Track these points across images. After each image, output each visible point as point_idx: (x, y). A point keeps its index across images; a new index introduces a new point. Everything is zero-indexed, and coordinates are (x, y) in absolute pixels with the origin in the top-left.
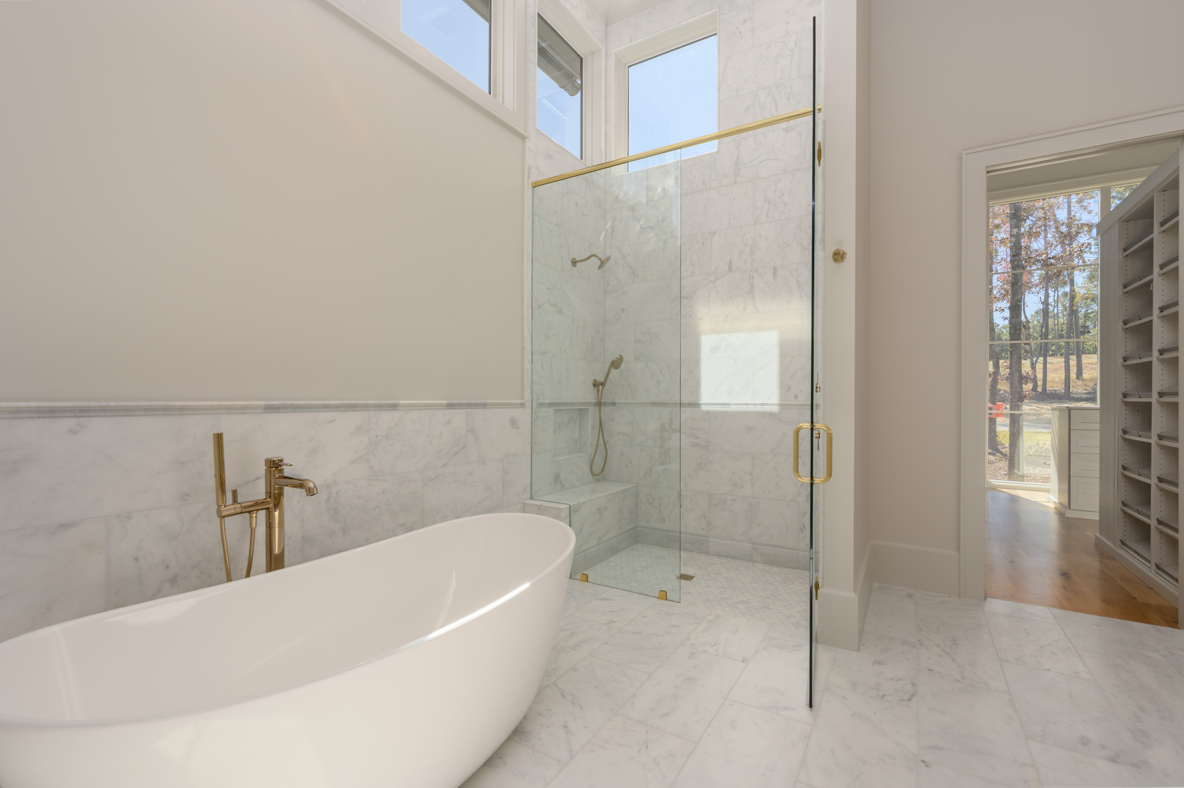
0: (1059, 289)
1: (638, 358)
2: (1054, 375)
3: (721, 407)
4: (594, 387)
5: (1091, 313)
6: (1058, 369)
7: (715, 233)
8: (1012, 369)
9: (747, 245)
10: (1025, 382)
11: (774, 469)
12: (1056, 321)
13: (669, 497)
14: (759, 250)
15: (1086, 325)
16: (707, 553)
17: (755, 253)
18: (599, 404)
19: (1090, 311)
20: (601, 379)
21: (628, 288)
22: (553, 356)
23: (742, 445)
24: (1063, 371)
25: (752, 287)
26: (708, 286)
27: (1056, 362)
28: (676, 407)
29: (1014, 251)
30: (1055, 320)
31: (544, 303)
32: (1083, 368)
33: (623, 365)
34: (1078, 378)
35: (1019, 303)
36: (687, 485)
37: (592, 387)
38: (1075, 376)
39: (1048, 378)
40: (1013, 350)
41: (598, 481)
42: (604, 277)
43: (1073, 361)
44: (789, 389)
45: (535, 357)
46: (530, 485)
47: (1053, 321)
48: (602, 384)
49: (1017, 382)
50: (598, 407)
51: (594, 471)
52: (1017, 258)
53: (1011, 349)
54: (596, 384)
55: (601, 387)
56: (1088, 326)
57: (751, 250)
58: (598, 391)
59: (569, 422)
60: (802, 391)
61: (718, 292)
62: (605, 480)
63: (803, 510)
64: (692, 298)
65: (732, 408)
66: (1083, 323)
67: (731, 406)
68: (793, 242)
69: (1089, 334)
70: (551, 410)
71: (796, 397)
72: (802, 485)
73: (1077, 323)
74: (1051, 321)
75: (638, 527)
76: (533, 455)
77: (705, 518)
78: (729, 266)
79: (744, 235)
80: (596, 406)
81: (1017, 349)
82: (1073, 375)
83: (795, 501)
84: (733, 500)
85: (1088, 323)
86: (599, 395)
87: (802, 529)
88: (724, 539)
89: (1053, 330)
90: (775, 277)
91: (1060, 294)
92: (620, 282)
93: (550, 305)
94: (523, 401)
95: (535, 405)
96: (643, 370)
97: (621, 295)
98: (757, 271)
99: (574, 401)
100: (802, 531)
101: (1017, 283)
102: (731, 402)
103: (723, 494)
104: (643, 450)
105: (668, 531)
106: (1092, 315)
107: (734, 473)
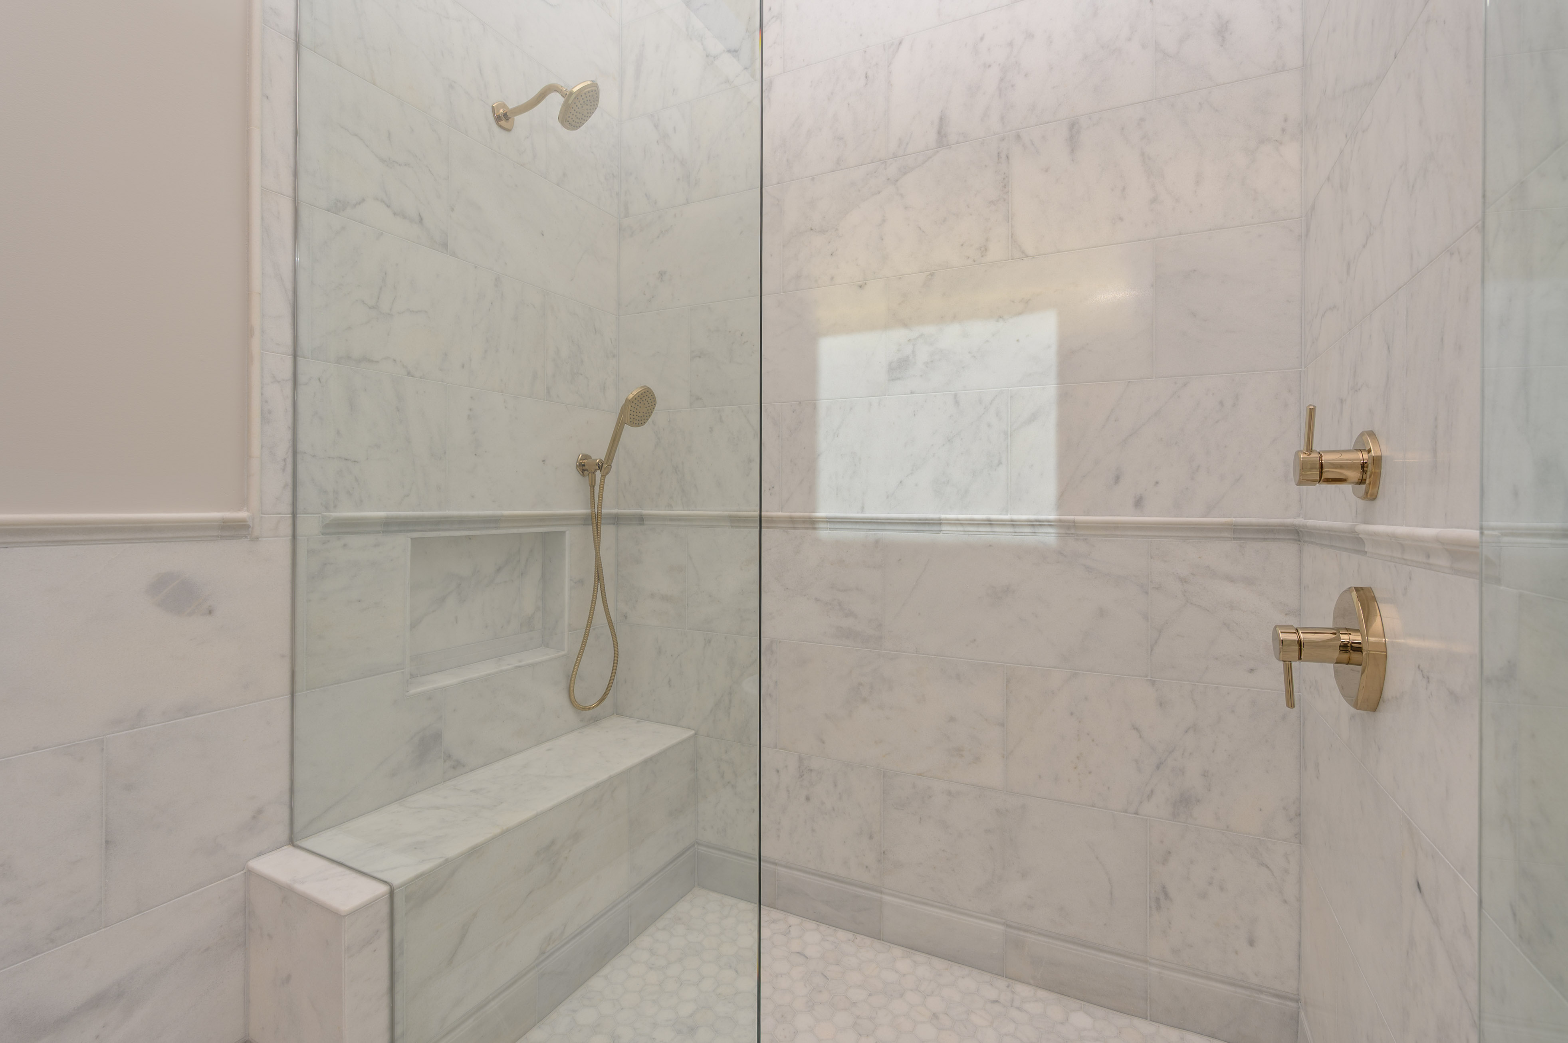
1: (698, 398)
3: (917, 531)
4: (583, 475)
7: (900, 43)
9: (990, 66)
11: (1072, 714)
13: (778, 771)
14: (1026, 75)
16: (877, 935)
17: (1013, 86)
18: (594, 521)
20: (599, 454)
21: (675, 215)
22: (409, 374)
23: (975, 640)
25: (1005, 186)
26: (879, 192)
28: (794, 528)
31: (363, 200)
33: (659, 416)
36: (823, 743)
37: (574, 475)
41: (595, 720)
42: (617, 194)
44: (1117, 479)
45: (309, 369)
46: (286, 798)
48: (600, 467)
50: (591, 527)
51: (578, 695)
54: (584, 468)
55: (598, 473)
57: (1002, 80)
58: (592, 486)
59: (499, 570)
60: (1157, 483)
61: (906, 208)
62: (618, 714)
63: (1162, 842)
64: (837, 230)
65: (946, 536)
67: (944, 528)
68: (1129, 40)
70: (401, 542)
71: (1139, 503)
72: (1158, 767)
75: (699, 844)
76: (297, 695)
77: (871, 837)
78: (939, 133)
79: (982, 39)
80: (588, 524)
83: (1136, 813)
84: (950, 793)
86: (594, 498)
87: (1158, 900)
88: (926, 904)
90: (1073, 151)
92: (656, 203)
93: (395, 214)
94: (243, 514)
95: (309, 526)
96: (711, 430)
97: (658, 237)
98: (1018, 137)
99: (498, 513)
100: (1159, 908)
102: (943, 516)
103: (920, 775)
104: (710, 641)
105: (775, 864)
107: (952, 719)
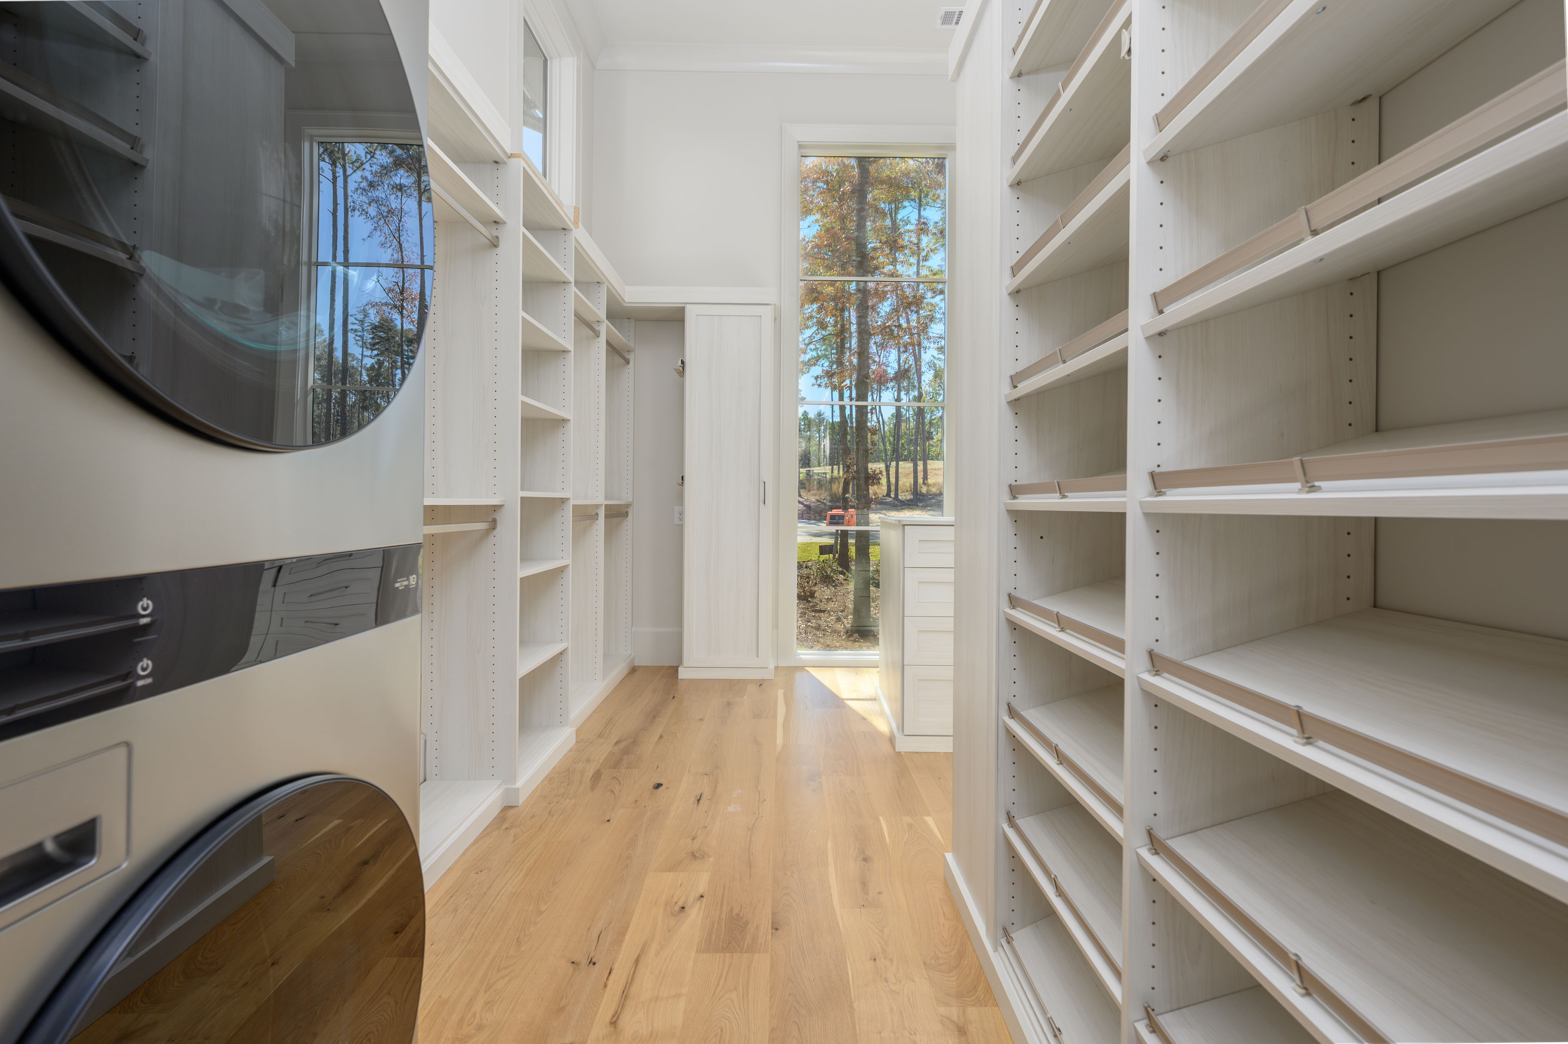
0: (910, 392)
2: (905, 480)
5: (934, 420)
6: (908, 474)
8: (859, 465)
10: (871, 482)
12: (908, 426)
15: (931, 431)
19: (933, 417)
24: (912, 476)
27: (906, 467)
29: (860, 311)
30: (907, 424)
32: (928, 474)
34: (924, 483)
35: (865, 380)
38: (922, 481)
39: (900, 483)
40: (859, 441)
43: (920, 467)
47: (905, 425)
49: (863, 482)
52: (863, 320)
53: (858, 440)
56: (932, 433)
66: (929, 429)
69: (933, 441)
73: (923, 430)
74: (903, 425)
81: (863, 439)
82: (920, 481)
85: (932, 430)
89: (905, 434)
91: (911, 397)
101: (863, 353)
106: (935, 422)
